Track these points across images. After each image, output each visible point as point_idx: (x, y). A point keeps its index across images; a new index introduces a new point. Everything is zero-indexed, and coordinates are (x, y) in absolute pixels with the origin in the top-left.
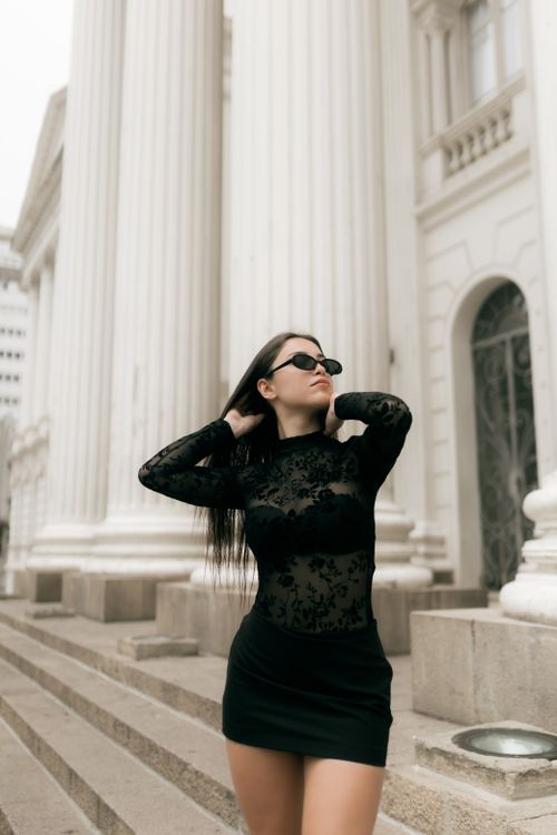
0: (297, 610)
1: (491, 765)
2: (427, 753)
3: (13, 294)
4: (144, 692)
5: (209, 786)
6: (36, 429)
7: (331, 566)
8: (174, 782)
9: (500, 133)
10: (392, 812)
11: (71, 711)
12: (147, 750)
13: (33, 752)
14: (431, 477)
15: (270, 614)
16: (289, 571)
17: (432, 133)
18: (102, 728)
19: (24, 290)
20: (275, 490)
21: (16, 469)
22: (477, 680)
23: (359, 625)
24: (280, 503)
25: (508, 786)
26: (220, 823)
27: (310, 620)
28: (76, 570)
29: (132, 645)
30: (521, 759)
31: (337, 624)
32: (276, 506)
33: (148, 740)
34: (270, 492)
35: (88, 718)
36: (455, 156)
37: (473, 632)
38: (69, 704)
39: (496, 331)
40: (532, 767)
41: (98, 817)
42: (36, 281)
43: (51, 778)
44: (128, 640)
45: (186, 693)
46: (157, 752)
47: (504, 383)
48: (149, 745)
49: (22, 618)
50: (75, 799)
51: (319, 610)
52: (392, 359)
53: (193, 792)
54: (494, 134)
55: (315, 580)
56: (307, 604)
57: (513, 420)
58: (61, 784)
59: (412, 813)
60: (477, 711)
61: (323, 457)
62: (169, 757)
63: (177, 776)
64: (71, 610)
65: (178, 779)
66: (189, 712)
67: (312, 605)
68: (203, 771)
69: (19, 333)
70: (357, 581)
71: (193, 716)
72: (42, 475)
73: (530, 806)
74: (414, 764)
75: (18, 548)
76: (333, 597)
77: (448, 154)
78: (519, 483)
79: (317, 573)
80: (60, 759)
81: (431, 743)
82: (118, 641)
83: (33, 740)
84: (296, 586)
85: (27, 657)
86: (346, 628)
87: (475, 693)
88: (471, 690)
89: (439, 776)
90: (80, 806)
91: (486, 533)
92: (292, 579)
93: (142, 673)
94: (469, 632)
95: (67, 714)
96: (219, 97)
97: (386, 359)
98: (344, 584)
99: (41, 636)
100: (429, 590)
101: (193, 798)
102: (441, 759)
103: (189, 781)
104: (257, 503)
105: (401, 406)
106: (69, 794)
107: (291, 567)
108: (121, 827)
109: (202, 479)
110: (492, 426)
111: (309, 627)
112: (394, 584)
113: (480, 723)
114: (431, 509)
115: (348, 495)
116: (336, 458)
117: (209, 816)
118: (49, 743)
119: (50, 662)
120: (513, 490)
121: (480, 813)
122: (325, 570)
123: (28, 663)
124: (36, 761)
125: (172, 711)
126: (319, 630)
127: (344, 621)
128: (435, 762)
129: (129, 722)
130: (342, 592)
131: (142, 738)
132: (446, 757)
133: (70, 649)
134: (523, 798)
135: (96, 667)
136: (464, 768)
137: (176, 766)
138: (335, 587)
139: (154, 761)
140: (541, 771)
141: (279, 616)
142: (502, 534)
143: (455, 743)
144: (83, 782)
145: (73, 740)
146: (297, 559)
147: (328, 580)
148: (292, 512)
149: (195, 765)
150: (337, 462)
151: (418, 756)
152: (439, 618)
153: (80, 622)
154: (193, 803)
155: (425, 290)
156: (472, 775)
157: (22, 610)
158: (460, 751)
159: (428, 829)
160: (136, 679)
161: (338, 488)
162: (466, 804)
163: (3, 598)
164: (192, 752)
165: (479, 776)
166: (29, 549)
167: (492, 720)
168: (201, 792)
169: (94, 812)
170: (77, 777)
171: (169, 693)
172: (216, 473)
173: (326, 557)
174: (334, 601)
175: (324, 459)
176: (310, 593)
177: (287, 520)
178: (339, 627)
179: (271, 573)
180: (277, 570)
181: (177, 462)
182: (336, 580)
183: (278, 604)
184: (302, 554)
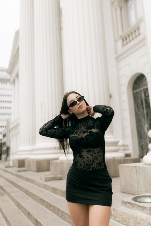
0: (84, 164)
1: (143, 206)
2: (125, 203)
3: (8, 86)
4: (47, 190)
5: (66, 215)
6: (16, 121)
7: (93, 152)
8: (56, 214)
9: (137, 33)
12: (49, 206)
13: (19, 208)
14: (123, 128)
15: (77, 166)
16: (81, 153)
17: (118, 35)
18: (37, 200)
19: (11, 84)
20: (77, 132)
21: (12, 133)
22: (138, 183)
23: (102, 167)
24: (78, 135)
25: (148, 211)
27: (88, 167)
28: (28, 159)
29: (44, 178)
31: (95, 168)
32: (77, 136)
33: (49, 203)
34: (76, 133)
35: (33, 198)
36: (125, 40)
37: (136, 170)
38: (28, 194)
39: (139, 87)
41: (36, 225)
42: (14, 82)
44: (43, 176)
45: (59, 190)
46: (52, 206)
47: (142, 102)
49: (14, 172)
50: (30, 220)
51: (90, 164)
52: (111, 97)
54: (135, 34)
55: (89, 155)
56: (87, 162)
57: (145, 112)
58: (26, 216)
59: (121, 220)
60: (138, 191)
61: (90, 122)
62: (55, 207)
63: (57, 212)
64: (27, 169)
65: (58, 213)
66: (60, 195)
68: (64, 211)
69: (10, 96)
70: (100, 155)
71: (61, 196)
72: (18, 133)
74: (121, 206)
75: (13, 154)
76: (94, 160)
77: (123, 40)
78: (148, 128)
79: (89, 154)
80: (26, 209)
81: (126, 200)
82: (40, 177)
83: (19, 205)
84: (84, 158)
86: (98, 168)
87: (138, 186)
88: (136, 185)
89: (128, 209)
90: (31, 222)
91: (139, 143)
92: (82, 156)
93: (47, 185)
94: (135, 169)
95: (27, 197)
96: (60, 29)
97: (109, 97)
98: (97, 156)
99: (20, 177)
100: (124, 159)
101: (62, 218)
103: (61, 214)
104: (72, 135)
105: (111, 110)
106: (28, 219)
109: (56, 131)
110: (139, 113)
111: (88, 168)
112: (114, 158)
113: (139, 194)
114: (124, 137)
115: (97, 132)
116: (94, 123)
117: (66, 223)
118: (23, 205)
120: (146, 130)
121: (140, 219)
122: (91, 153)
124: (20, 210)
125: (55, 195)
126: (91, 169)
127: (98, 166)
128: (127, 206)
129: (44, 198)
130: (96, 159)
131: (47, 203)
132: (130, 204)
133: (27, 180)
135: (34, 184)
136: (135, 207)
137: (57, 210)
138: (94, 157)
139: (51, 209)
141: (80, 166)
142: (144, 143)
143: (132, 200)
144: (32, 215)
145: (29, 204)
146: (84, 150)
147: (92, 155)
148: (82, 137)
149: (62, 209)
150: (94, 124)
151: (122, 204)
152: (127, 166)
153: (30, 172)
154: (62, 220)
155: (119, 78)
156: (138, 209)
157: (15, 170)
158: (134, 202)
159: (126, 224)
160: (45, 187)
161: (94, 130)
162: (136, 217)
163: (9, 167)
164: (61, 206)
165: (139, 209)
166: (16, 153)
167: (143, 194)
168: (64, 217)
169: (35, 223)
170: (30, 214)
171: (54, 190)
172: (60, 129)
173: (91, 149)
174: (94, 161)
175: (90, 123)
176: (87, 159)
177: (80, 140)
178: (96, 168)
179: (76, 154)
180: (78, 153)
181: (48, 127)
182: (94, 155)
183: (79, 163)
184: (85, 148)
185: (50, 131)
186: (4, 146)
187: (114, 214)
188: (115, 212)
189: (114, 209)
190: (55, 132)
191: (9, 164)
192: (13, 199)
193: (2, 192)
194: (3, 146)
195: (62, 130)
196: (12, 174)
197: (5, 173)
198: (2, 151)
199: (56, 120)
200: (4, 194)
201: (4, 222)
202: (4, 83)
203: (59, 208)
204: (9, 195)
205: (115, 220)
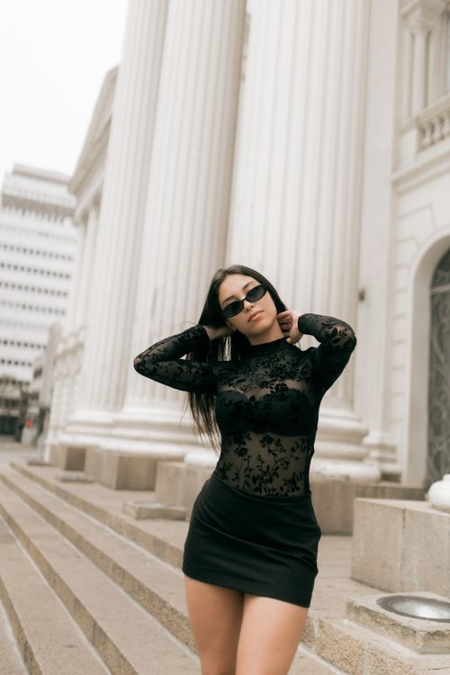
0: (248, 476)
1: (405, 624)
2: (356, 610)
3: (67, 228)
4: (139, 545)
5: (181, 621)
6: (76, 335)
7: (278, 444)
8: (155, 616)
10: (323, 655)
11: (82, 555)
12: (137, 590)
13: (50, 584)
14: (388, 396)
15: (227, 478)
16: (245, 444)
17: (410, 114)
18: (104, 570)
19: (76, 224)
20: (244, 380)
21: (61, 367)
22: (404, 558)
23: (296, 493)
24: (245, 390)
25: (418, 642)
26: (187, 651)
27: (257, 485)
28: (97, 447)
29: (133, 508)
30: (432, 622)
31: (278, 490)
32: (242, 392)
33: (139, 582)
35: (94, 561)
36: (428, 133)
37: (404, 519)
38: (81, 549)
40: (439, 629)
41: (94, 636)
42: (85, 218)
43: (62, 605)
44: (131, 503)
46: (144, 591)
48: (139, 586)
49: (53, 482)
50: (78, 623)
51: (265, 478)
52: (362, 297)
53: (168, 625)
55: (264, 452)
56: (256, 472)
58: (68, 609)
59: (339, 656)
60: (402, 583)
62: (152, 595)
63: (158, 611)
64: (90, 478)
65: (158, 614)
67: (260, 473)
68: (178, 609)
69: (70, 259)
70: (297, 458)
72: (78, 371)
73: (434, 660)
74: (344, 618)
75: (56, 428)
76: (277, 468)
77: (422, 132)
79: (266, 449)
80: (69, 590)
81: (359, 602)
82: (123, 504)
83: (51, 575)
84: (249, 457)
85: (53, 511)
86: (286, 495)
87: (402, 568)
88: (399, 564)
89: (363, 630)
90: (81, 627)
91: (431, 445)
92: (246, 450)
93: (139, 530)
94: (400, 518)
95: (78, 557)
96: (238, 77)
97: (355, 297)
98: (287, 460)
100: (375, 485)
101: (169, 629)
102: (366, 616)
103: (167, 616)
104: (227, 388)
105: (348, 332)
106: (74, 618)
107: (247, 441)
108: (110, 646)
109: (184, 368)
110: (442, 358)
111: (256, 490)
112: (347, 478)
113: (403, 591)
114: (387, 421)
115: (298, 391)
116: (295, 362)
117: (179, 644)
118: (62, 577)
119: (70, 516)
121: (392, 661)
122: (273, 446)
123: (54, 516)
124: (51, 590)
125: (159, 561)
126: (264, 493)
127: (285, 488)
128: (361, 619)
129: (125, 566)
130: (285, 466)
131: (133, 579)
132: (370, 615)
133: (87, 507)
134: (430, 653)
135: (104, 523)
136: (384, 625)
137: (157, 603)
138: (280, 460)
139: (141, 599)
140: (447, 633)
141: (233, 480)
142: (444, 447)
143: (379, 604)
144: (84, 609)
145: (82, 577)
146: (252, 435)
147: (275, 455)
148: (253, 398)
149: (172, 604)
150: (295, 365)
151: (348, 612)
152: (377, 505)
153: (97, 487)
154: (168, 634)
155: (395, 243)
156: (390, 631)
157: (53, 475)
158: (382, 611)
159: (350, 671)
160: (134, 534)
161: (291, 384)
162: (382, 653)
163: (40, 464)
164: (171, 593)
165: (396, 632)
166: (63, 429)
167: (413, 591)
168: (175, 626)
169: (91, 633)
170: (80, 604)
171: (158, 547)
172: (196, 364)
173: (275, 437)
174: (278, 471)
175: (285, 361)
176: (259, 463)
177: (248, 404)
178: (281, 493)
179: (230, 444)
180: (236, 443)
181: (162, 353)
182: (280, 455)
183: (234, 470)
184: (256, 431)
185: (165, 364)
186: (34, 402)
187: (319, 639)
188: (324, 632)
189: (321, 621)
190: (179, 371)
191: (42, 458)
192: (37, 556)
193: (11, 532)
194: (30, 402)
195: (202, 368)
196: (44, 484)
197: (27, 479)
198: (28, 416)
199: (188, 336)
200: (13, 539)
201: (5, 617)
202: (56, 220)
203: (164, 599)
204: (28, 544)
205: (319, 654)
